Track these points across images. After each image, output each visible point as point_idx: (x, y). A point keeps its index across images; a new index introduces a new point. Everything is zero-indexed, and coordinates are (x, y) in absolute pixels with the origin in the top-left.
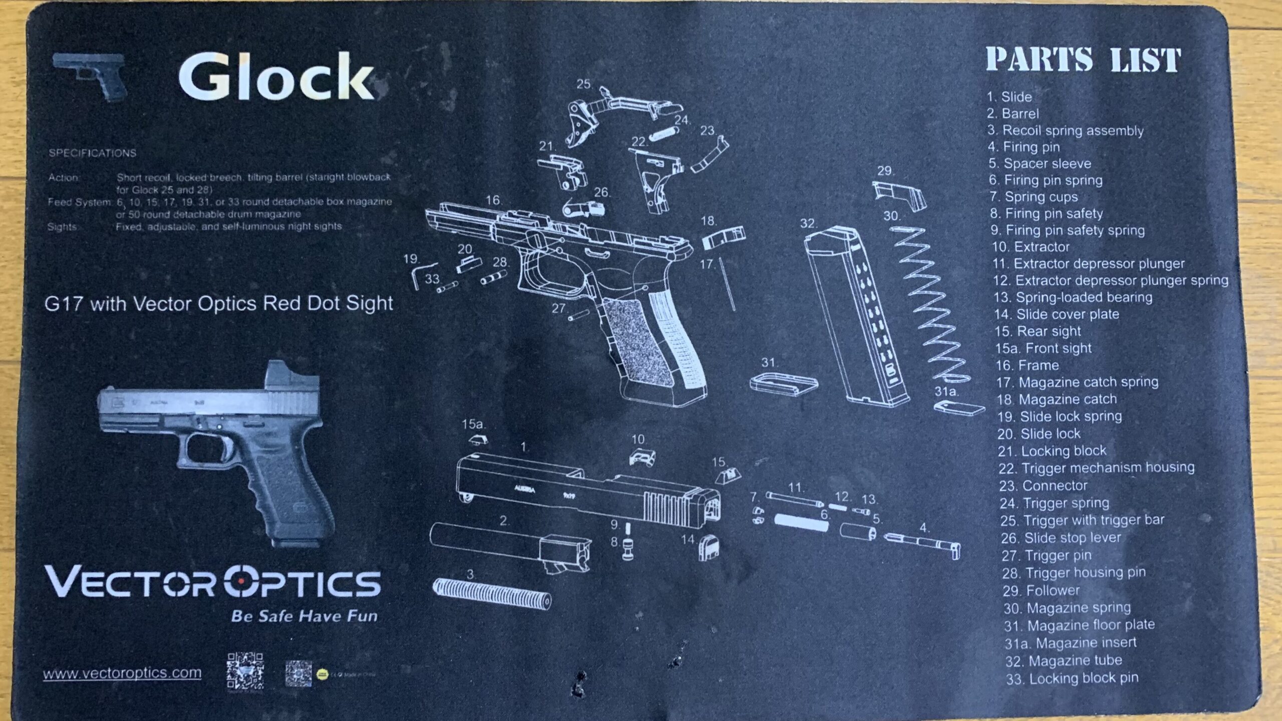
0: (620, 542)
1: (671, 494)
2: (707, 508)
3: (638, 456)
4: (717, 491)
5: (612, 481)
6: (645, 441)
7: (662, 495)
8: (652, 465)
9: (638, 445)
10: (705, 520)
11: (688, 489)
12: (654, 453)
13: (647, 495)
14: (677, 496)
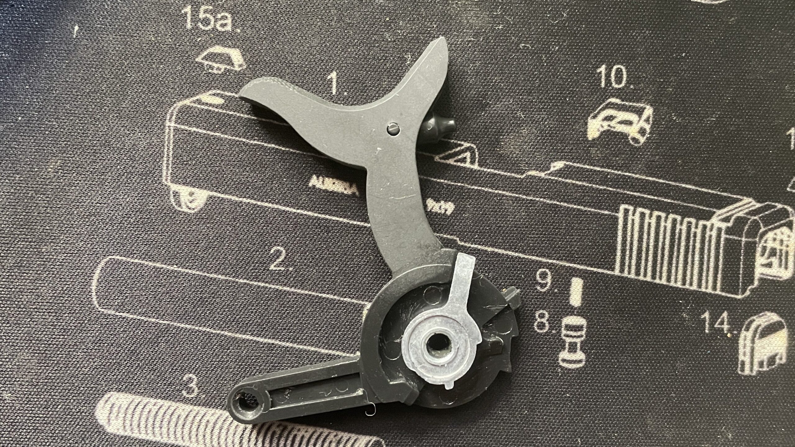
0: (555, 322)
1: (685, 213)
2: (764, 248)
3: (609, 118)
4: (790, 209)
5: (542, 175)
6: (628, 82)
7: (663, 215)
8: (642, 140)
9: (608, 92)
10: (757, 276)
11: (722, 203)
12: (649, 111)
13: (626, 211)
14: (698, 219)
